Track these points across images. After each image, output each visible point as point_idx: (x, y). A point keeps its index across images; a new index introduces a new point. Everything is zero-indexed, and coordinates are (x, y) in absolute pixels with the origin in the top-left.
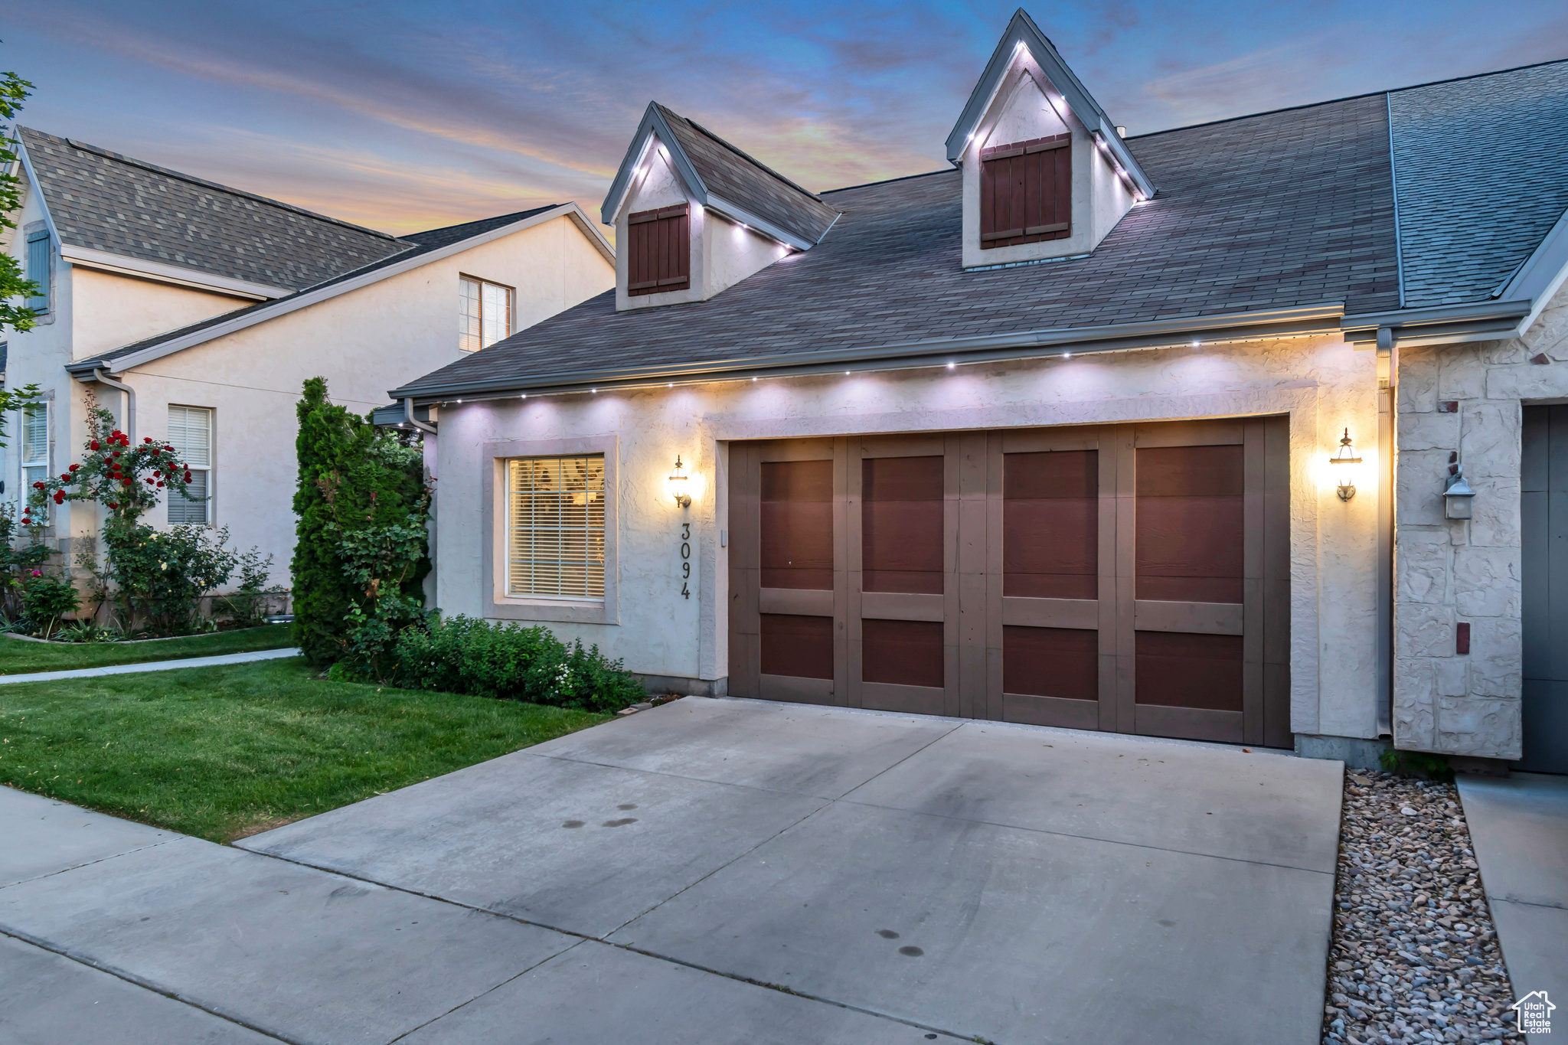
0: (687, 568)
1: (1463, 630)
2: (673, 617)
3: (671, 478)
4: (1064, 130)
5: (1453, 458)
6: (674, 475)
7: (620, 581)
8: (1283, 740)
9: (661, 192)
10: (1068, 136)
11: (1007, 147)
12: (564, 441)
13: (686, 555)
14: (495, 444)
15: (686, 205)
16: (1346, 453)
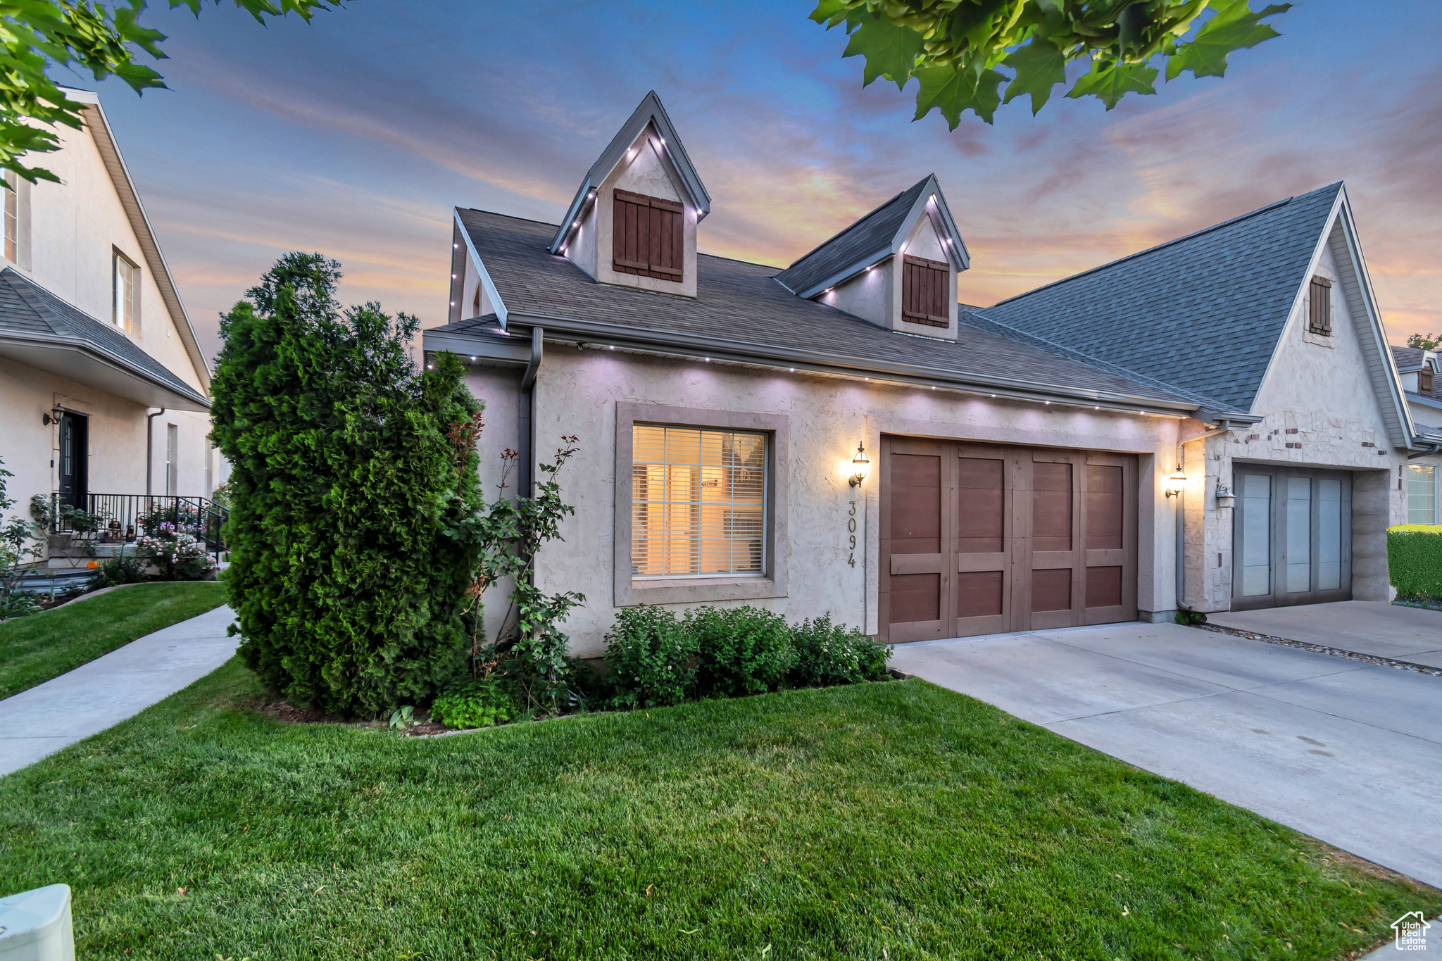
0: (853, 540)
1: (1220, 555)
2: (840, 585)
3: (854, 461)
4: (945, 261)
5: (1218, 481)
6: (858, 458)
7: (790, 554)
8: (1141, 616)
9: (651, 180)
10: (948, 265)
11: (919, 259)
12: (730, 414)
13: (852, 529)
14: (634, 405)
15: (681, 205)
16: (1179, 474)
